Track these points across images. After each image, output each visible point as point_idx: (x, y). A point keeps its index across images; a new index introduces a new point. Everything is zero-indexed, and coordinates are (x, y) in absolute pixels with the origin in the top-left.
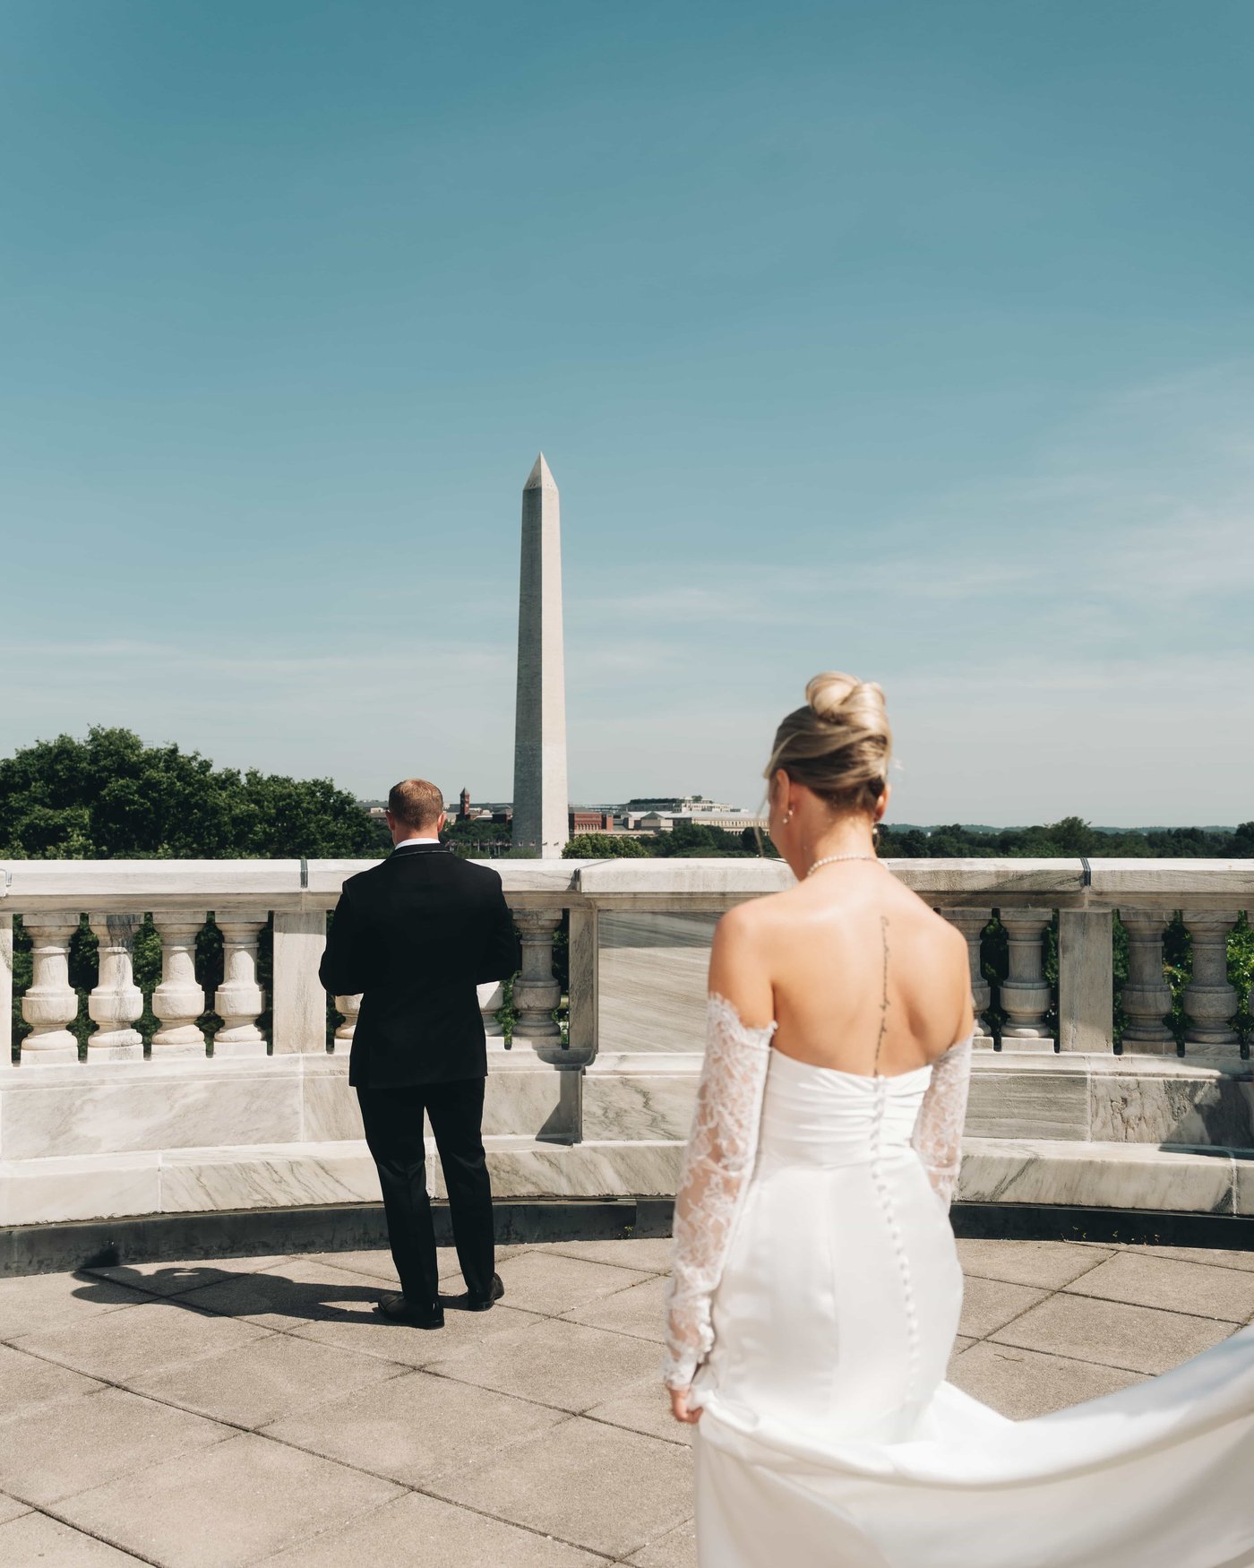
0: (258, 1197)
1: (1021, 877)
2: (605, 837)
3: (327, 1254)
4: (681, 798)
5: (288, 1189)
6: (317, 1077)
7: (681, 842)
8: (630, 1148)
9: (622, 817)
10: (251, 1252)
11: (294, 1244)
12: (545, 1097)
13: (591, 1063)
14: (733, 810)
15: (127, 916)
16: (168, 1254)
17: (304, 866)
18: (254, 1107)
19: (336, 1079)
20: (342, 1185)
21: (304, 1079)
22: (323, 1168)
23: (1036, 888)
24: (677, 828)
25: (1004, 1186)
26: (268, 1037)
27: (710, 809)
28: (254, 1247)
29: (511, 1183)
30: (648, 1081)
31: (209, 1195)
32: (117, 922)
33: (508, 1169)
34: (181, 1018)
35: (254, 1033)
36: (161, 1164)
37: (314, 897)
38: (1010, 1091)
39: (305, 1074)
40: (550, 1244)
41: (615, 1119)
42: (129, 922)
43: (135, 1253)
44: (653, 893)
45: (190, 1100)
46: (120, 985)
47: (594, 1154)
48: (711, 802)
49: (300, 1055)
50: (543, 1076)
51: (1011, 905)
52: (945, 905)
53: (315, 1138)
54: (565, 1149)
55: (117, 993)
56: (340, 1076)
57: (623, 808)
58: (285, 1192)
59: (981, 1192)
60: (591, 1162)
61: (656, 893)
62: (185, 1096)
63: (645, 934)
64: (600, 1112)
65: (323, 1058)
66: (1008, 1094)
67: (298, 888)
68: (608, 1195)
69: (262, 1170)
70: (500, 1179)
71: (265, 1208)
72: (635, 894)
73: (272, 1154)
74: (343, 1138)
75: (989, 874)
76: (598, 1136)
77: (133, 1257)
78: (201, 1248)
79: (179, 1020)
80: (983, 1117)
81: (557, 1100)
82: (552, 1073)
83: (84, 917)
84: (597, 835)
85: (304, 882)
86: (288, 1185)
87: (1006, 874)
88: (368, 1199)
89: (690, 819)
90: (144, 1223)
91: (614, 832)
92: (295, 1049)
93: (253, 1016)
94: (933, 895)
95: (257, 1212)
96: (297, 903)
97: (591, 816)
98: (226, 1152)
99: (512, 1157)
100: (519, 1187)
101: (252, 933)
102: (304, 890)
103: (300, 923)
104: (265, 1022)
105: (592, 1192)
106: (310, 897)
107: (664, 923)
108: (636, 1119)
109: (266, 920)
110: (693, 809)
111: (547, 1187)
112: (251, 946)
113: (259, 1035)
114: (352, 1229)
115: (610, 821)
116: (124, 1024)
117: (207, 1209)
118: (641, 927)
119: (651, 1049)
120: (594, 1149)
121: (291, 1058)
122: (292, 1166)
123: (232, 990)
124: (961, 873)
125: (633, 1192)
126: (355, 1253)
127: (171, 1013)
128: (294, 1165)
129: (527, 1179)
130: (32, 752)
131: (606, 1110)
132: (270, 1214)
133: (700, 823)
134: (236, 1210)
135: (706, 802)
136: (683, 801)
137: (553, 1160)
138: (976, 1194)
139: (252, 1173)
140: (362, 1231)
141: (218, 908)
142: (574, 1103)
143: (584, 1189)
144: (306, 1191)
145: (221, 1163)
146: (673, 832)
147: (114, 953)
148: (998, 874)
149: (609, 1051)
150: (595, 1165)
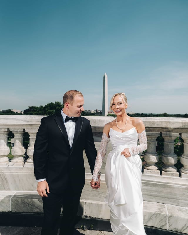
25: (185, 227)
29: (32, 208)
33: (32, 204)
38: (185, 192)
51: (186, 133)
52: (164, 132)
59: (177, 228)
66: (184, 193)
70: (29, 207)
75: (180, 123)
80: (176, 199)
87: (185, 123)
94: (160, 129)
100: (34, 210)
124: (170, 122)
129: (37, 208)
138: (175, 229)
148: (182, 123)
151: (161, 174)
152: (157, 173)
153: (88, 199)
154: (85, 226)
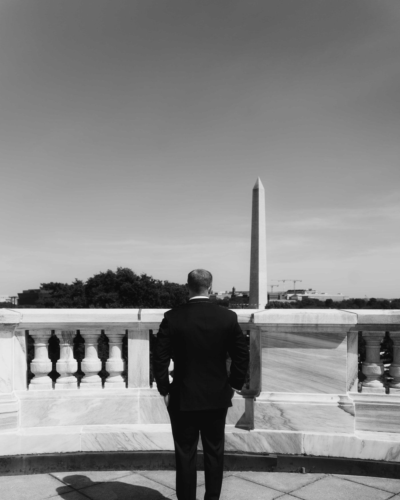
0: (120, 447)
2: (279, 302)
3: (148, 471)
4: (305, 289)
5: (132, 444)
6: (145, 398)
7: (305, 304)
8: (274, 433)
9: (285, 296)
10: (117, 468)
11: (134, 466)
12: (239, 409)
13: (258, 396)
14: (322, 294)
15: (70, 331)
16: (84, 468)
17: (140, 312)
18: (120, 409)
19: (152, 399)
20: (154, 443)
21: (140, 399)
22: (146, 436)
24: (303, 299)
26: (126, 381)
27: (314, 293)
28: (118, 467)
30: (283, 405)
31: (100, 445)
32: (66, 334)
34: (91, 372)
35: (121, 379)
36: (81, 432)
37: (143, 324)
39: (140, 396)
40: (240, 472)
41: (268, 421)
42: (70, 333)
43: (71, 467)
44: (285, 324)
45: (94, 406)
46: (68, 358)
47: (259, 435)
48: (315, 291)
49: (139, 388)
50: (238, 400)
53: (144, 422)
54: (247, 432)
55: (66, 362)
56: (154, 398)
57: (285, 293)
58: (131, 445)
60: (258, 438)
61: (287, 324)
62: (92, 404)
63: (282, 342)
64: (262, 417)
65: (148, 390)
67: (136, 321)
68: (265, 452)
69: (121, 435)
71: (123, 451)
72: (277, 324)
73: (126, 429)
74: (156, 423)
76: (261, 427)
77: (70, 469)
78: (97, 466)
79: (91, 373)
81: (244, 411)
82: (242, 400)
83: (53, 331)
84: (276, 301)
85: (139, 318)
86: (132, 442)
88: (164, 449)
89: (308, 296)
90: (74, 455)
91: (282, 300)
92: (137, 386)
93: (120, 372)
95: (119, 453)
96: (137, 326)
97: (275, 295)
98: (108, 427)
100: (227, 447)
101: (120, 339)
102: (139, 321)
103: (139, 335)
104: (125, 374)
105: (258, 451)
106: (141, 324)
107: (290, 337)
108: (277, 421)
109: (125, 333)
110: (309, 293)
111: (239, 448)
112: (119, 344)
113: (123, 380)
114: (158, 461)
115: (281, 297)
116: (69, 374)
117: (99, 451)
118: (280, 339)
119: (285, 391)
120: (259, 433)
121: (135, 389)
122: (133, 434)
123: (111, 361)
125: (276, 452)
126: (159, 471)
127: (87, 370)
128: (134, 434)
129: (230, 444)
130: (99, 275)
131: (264, 416)
132: (125, 454)
133: (311, 298)
134: (111, 451)
135: (313, 291)
136: (305, 291)
137: (241, 437)
139: (117, 437)
140: (162, 462)
141: (106, 328)
142: (251, 412)
143: (254, 449)
144: (139, 445)
145: (105, 432)
146: (302, 301)
147: (65, 346)
149: (266, 391)
150: (259, 440)
153: (308, 430)
154: (304, 468)
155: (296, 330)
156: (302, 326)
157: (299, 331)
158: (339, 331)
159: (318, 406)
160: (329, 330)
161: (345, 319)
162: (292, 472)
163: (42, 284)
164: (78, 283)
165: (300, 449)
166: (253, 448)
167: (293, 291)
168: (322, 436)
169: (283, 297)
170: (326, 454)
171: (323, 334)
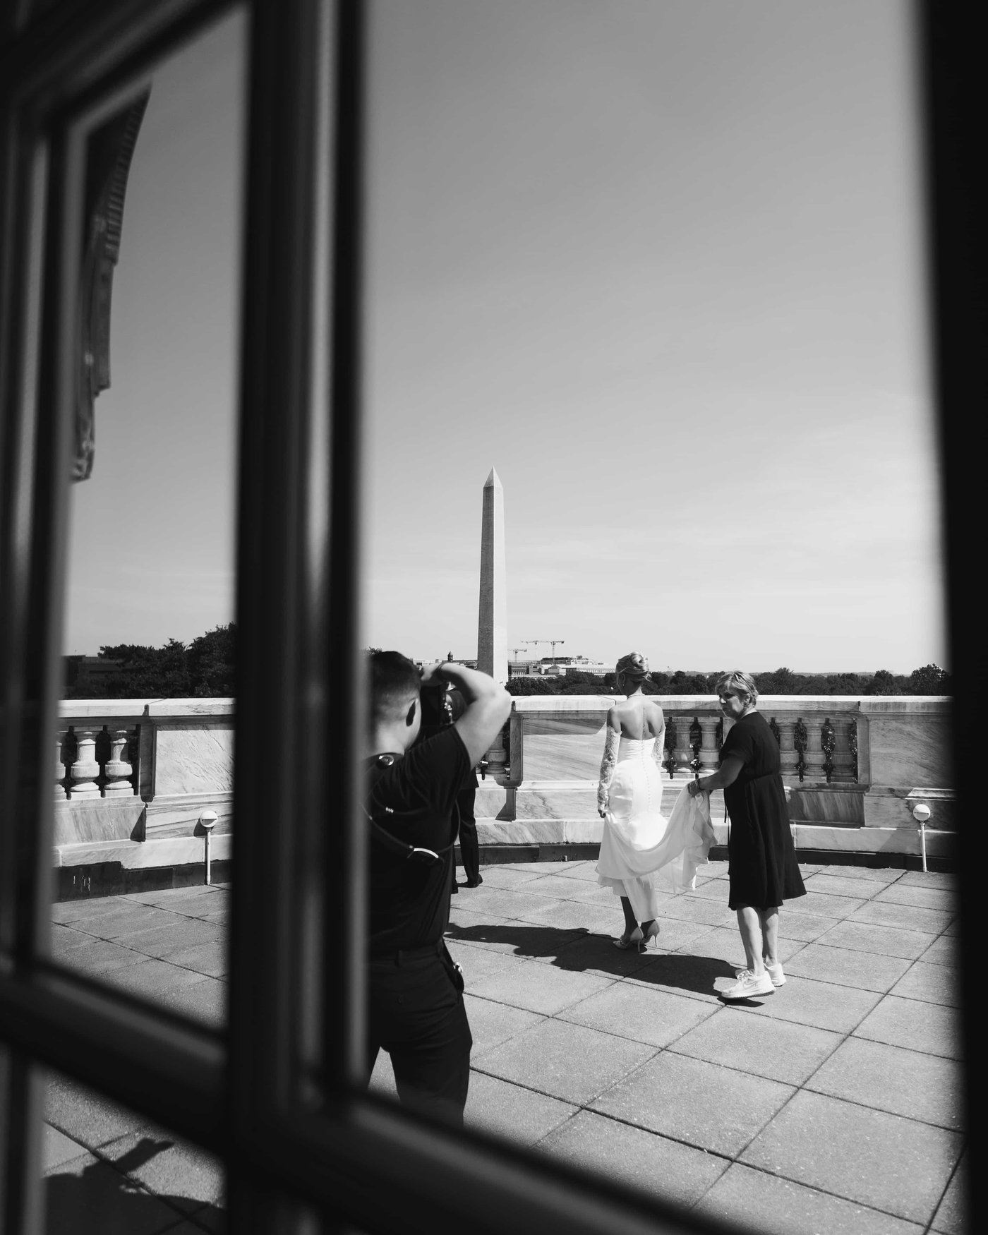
1: (706, 704)
2: (528, 679)
4: (571, 656)
7: (571, 682)
8: (536, 822)
9: (538, 668)
12: (499, 801)
13: (520, 785)
14: (599, 664)
23: (712, 708)
24: (568, 674)
27: (587, 662)
29: (484, 838)
30: (545, 794)
33: (486, 832)
40: (501, 864)
41: (530, 810)
44: (547, 711)
47: (521, 826)
48: (588, 659)
50: (498, 791)
51: (702, 716)
54: (509, 823)
57: (538, 663)
60: (520, 828)
63: (544, 729)
64: (524, 807)
68: (527, 843)
72: (539, 711)
75: (693, 702)
76: (523, 817)
81: (504, 802)
82: (503, 791)
84: (524, 678)
87: (700, 702)
89: (576, 669)
91: (534, 676)
97: (521, 667)
99: (485, 827)
100: (488, 840)
105: (520, 842)
107: (552, 724)
108: (538, 810)
110: (577, 663)
111: (500, 840)
115: (531, 670)
118: (542, 726)
119: (547, 779)
120: (521, 823)
124: (680, 702)
125: (538, 842)
129: (492, 836)
130: (214, 633)
131: (526, 806)
133: (581, 671)
135: (585, 659)
136: (571, 659)
137: (503, 828)
142: (513, 803)
143: (517, 841)
146: (566, 676)
148: (696, 702)
149: (528, 780)
150: (521, 830)
151: (672, 777)
152: (667, 776)
153: (569, 817)
154: (566, 857)
155: (557, 717)
156: (563, 713)
157: (561, 717)
158: (599, 717)
159: (580, 793)
160: (590, 717)
161: (604, 706)
162: (554, 861)
163: (102, 648)
164: (175, 647)
165: (562, 838)
166: (515, 839)
167: (551, 659)
168: (583, 823)
169: (535, 670)
170: (587, 841)
171: (584, 720)
